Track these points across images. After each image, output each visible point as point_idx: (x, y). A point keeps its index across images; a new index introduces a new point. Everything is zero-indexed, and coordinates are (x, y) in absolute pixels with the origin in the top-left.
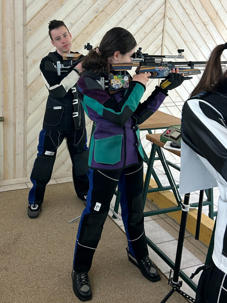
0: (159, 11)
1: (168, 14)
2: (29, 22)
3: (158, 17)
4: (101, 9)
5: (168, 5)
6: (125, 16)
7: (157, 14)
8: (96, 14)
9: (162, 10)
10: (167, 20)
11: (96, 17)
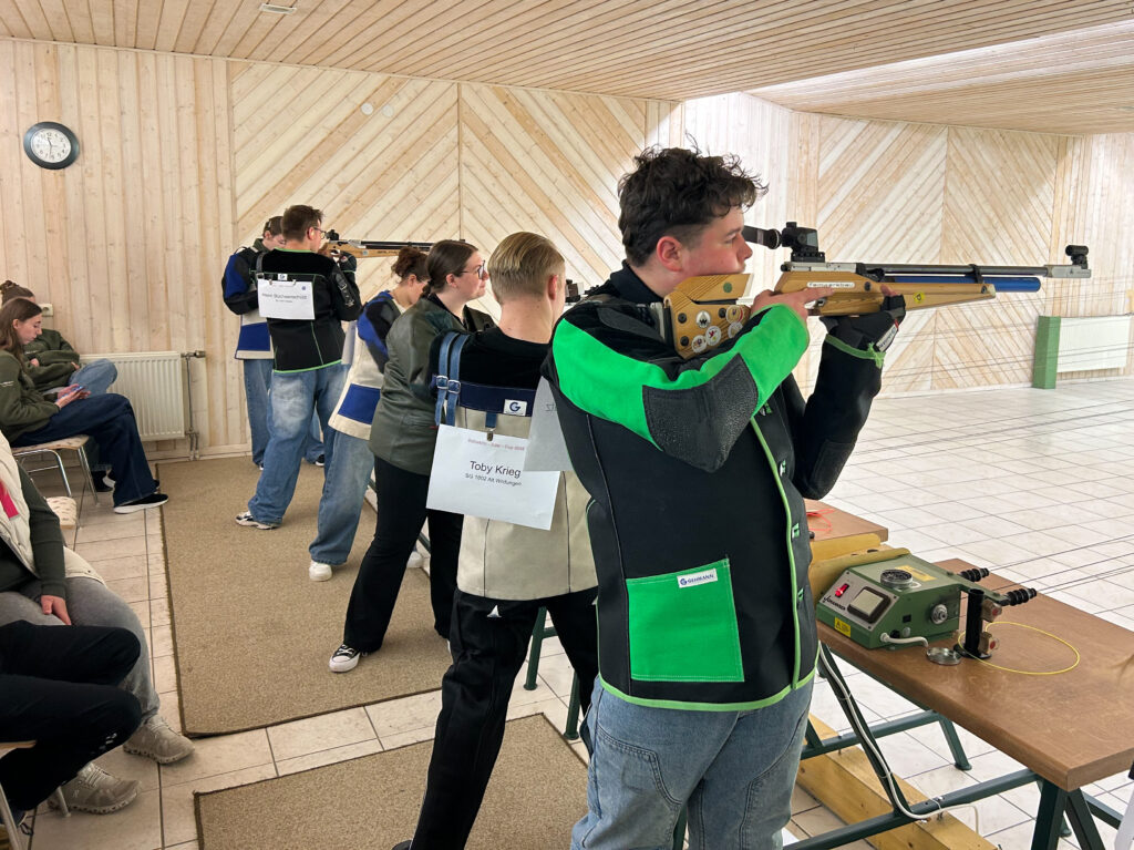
0: (450, 199)
1: (464, 202)
2: (242, 218)
3: (449, 208)
4: (354, 197)
5: (464, 190)
6: (394, 207)
7: (446, 204)
8: (346, 205)
9: (454, 197)
10: (465, 212)
11: (346, 209)
